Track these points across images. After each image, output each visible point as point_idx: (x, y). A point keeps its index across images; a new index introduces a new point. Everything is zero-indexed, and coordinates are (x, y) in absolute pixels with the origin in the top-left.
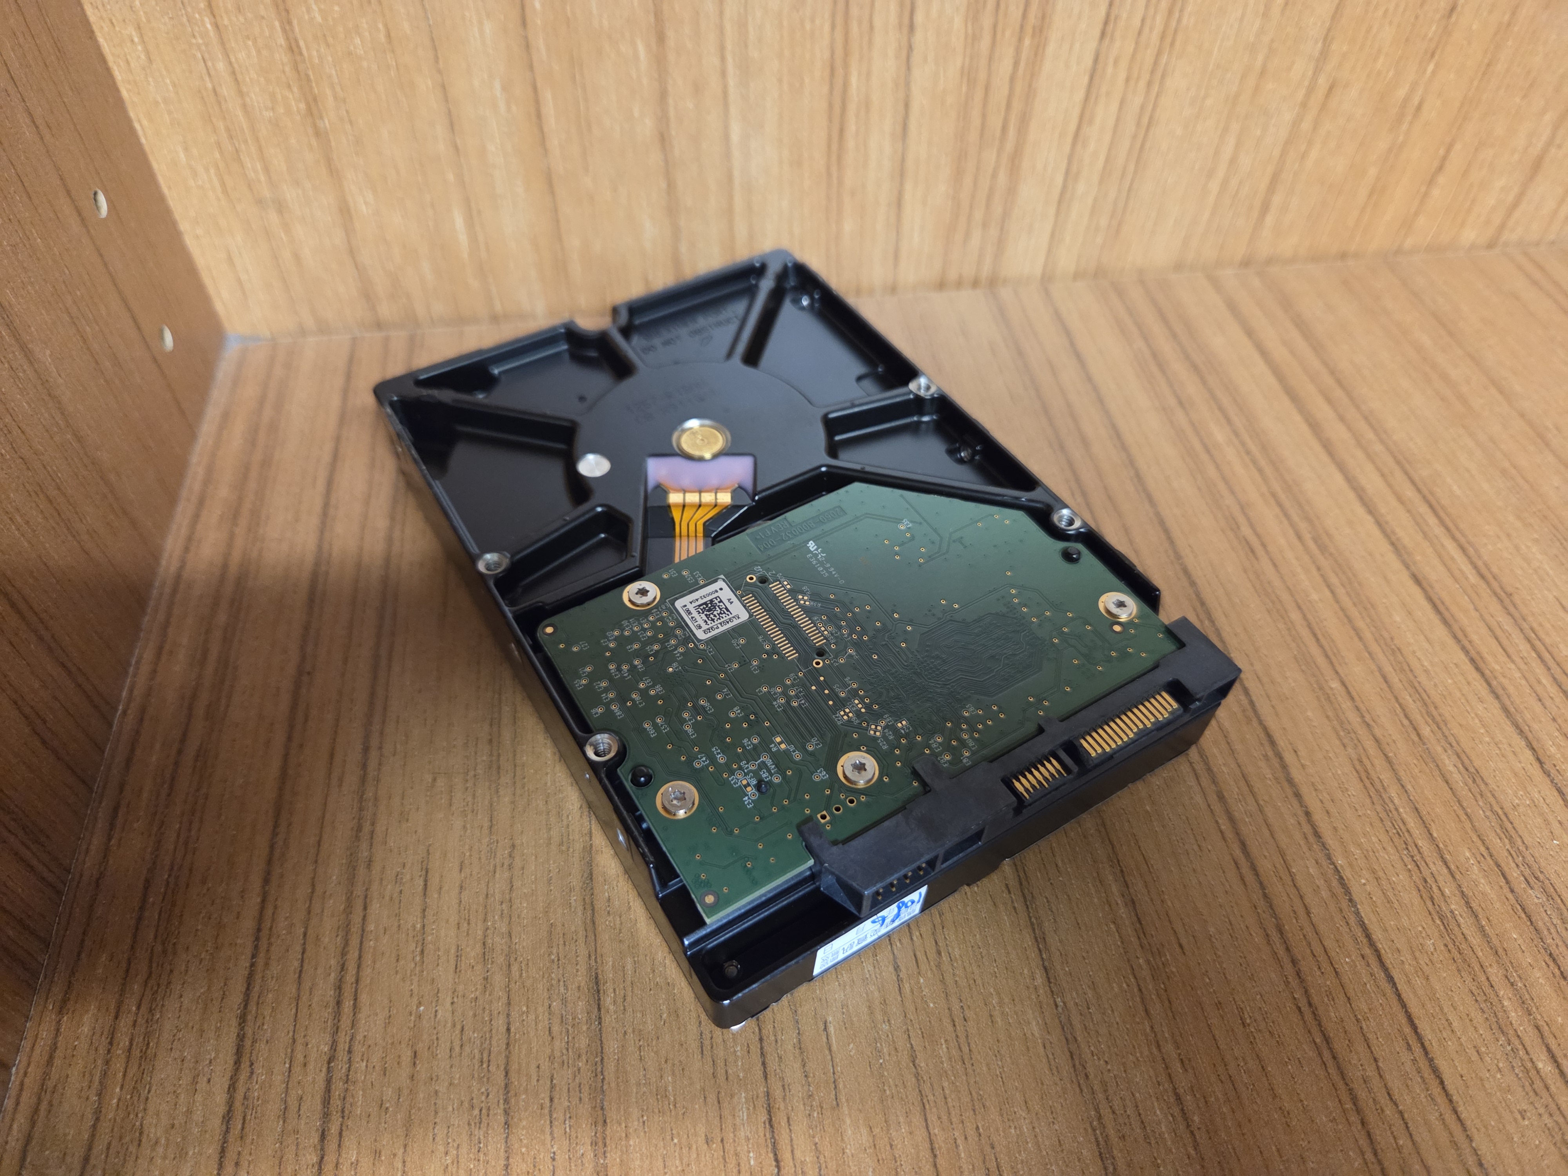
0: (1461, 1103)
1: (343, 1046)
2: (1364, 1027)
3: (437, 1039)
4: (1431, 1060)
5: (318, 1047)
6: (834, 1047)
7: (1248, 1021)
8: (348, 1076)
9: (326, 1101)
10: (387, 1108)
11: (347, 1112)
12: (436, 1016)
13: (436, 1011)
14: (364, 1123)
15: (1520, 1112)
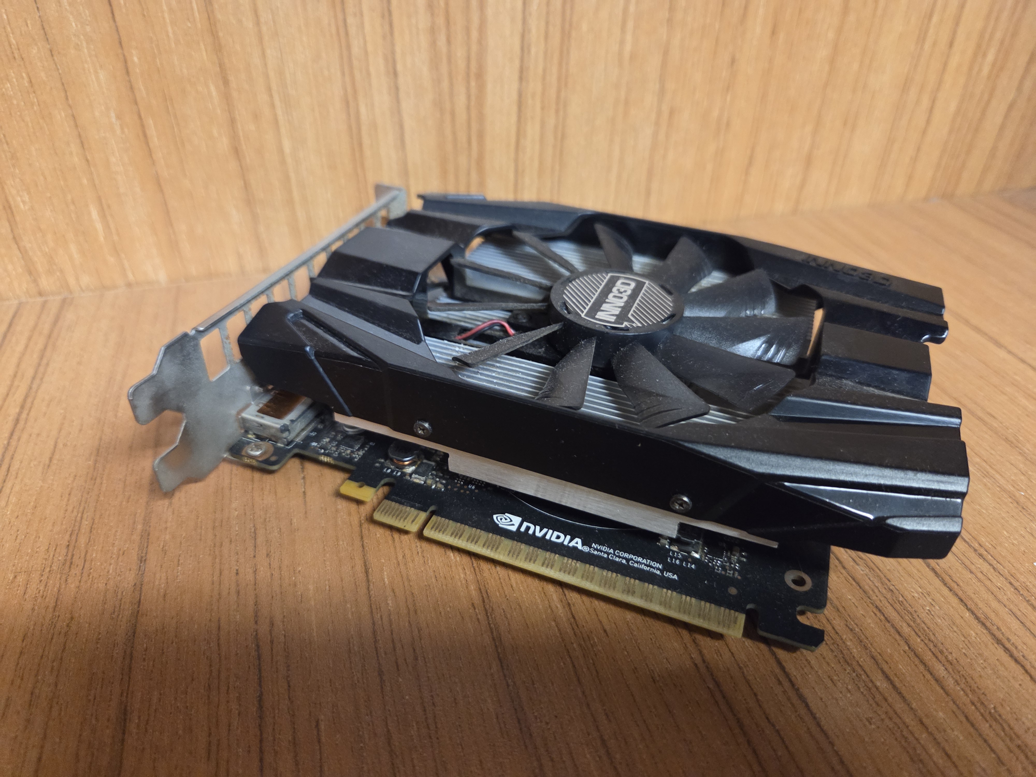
0: (823, 719)
15: (867, 719)
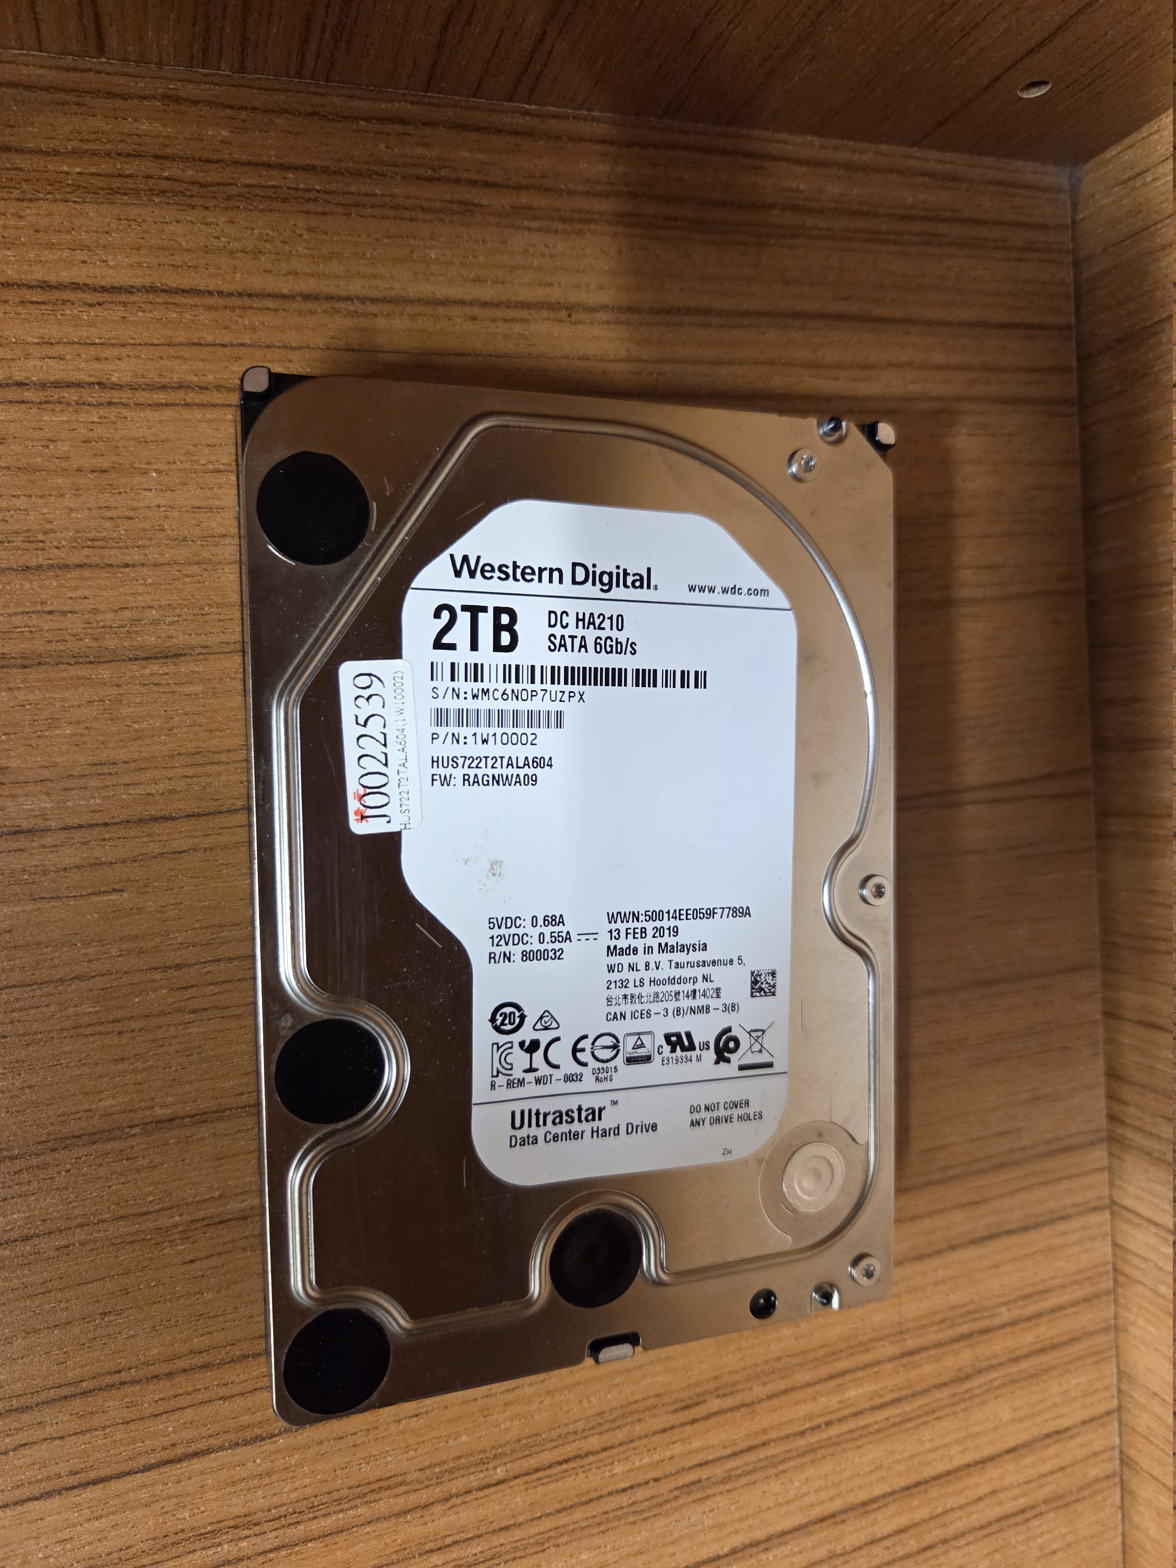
1: (116, 396)
2: (97, 1433)
3: (120, 493)
4: (59, 1493)
5: (116, 371)
6: (94, 899)
7: (106, 1319)
8: (84, 404)
9: (58, 385)
10: (48, 447)
11: (46, 406)
12: (145, 490)
13: (150, 490)
14: (34, 425)
